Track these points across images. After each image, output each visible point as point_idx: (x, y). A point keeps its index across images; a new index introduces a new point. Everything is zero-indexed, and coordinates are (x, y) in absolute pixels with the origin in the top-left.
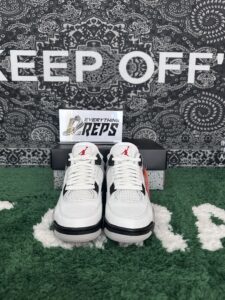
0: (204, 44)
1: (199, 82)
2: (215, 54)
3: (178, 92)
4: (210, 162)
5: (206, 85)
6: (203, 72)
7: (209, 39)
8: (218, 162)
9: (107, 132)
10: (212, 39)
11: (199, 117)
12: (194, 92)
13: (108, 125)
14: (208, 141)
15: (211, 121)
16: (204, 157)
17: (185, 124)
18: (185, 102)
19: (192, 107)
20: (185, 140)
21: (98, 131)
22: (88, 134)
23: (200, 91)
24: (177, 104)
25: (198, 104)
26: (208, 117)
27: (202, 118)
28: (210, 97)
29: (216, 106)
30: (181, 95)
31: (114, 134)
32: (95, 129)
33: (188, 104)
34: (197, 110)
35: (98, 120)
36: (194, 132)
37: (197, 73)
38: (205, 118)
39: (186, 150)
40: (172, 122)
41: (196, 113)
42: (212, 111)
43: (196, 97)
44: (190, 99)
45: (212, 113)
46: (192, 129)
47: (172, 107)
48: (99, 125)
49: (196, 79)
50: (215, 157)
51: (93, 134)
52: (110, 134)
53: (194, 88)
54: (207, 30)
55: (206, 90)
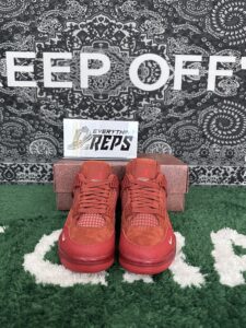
0: (226, 46)
1: (221, 89)
2: (239, 57)
3: (196, 100)
4: (232, 180)
5: (228, 92)
6: (225, 78)
7: (232, 41)
8: (241, 180)
9: (120, 146)
10: (236, 40)
11: (220, 129)
12: (214, 100)
13: (120, 137)
14: (230, 156)
15: (234, 134)
16: (226, 174)
17: (204, 136)
18: (204, 112)
19: (212, 117)
20: (204, 155)
21: (109, 144)
22: (97, 149)
23: (221, 99)
24: (195, 114)
25: (219, 114)
26: (230, 129)
27: (223, 130)
28: (233, 106)
29: (239, 116)
30: (199, 104)
31: (127, 149)
32: (105, 142)
33: (208, 114)
34: (218, 121)
35: (109, 132)
36: (214, 146)
37: (218, 79)
38: (227, 130)
39: (205, 166)
40: (189, 135)
41: (217, 124)
42: (235, 122)
43: (216, 106)
44: (210, 108)
45: (235, 125)
46: (212, 143)
47: (189, 118)
48: (110, 137)
49: (217, 86)
50: (238, 174)
52: (123, 148)
53: (214, 96)
54: (230, 30)
55: (229, 98)
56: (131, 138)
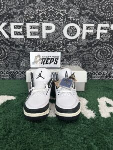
0: (105, 20)
1: (102, 39)
2: (111, 25)
3: (92, 43)
4: (107, 77)
5: (105, 40)
6: (104, 34)
8: (110, 77)
9: (53, 63)
10: (109, 17)
12: (100, 43)
13: (53, 59)
14: (106, 67)
15: (108, 58)
16: (104, 75)
17: (95, 59)
18: (95, 49)
19: (99, 51)
20: (95, 67)
21: (49, 62)
22: (44, 64)
23: (102, 43)
24: (91, 49)
25: (101, 49)
26: (106, 56)
27: (103, 56)
28: (107, 46)
29: (110, 50)
30: (93, 45)
31: (56, 64)
32: (47, 61)
33: (97, 50)
34: (101, 52)
35: (48, 57)
36: (99, 63)
37: (101, 34)
38: (105, 56)
39: (95, 72)
40: (89, 58)
41: (100, 54)
42: (108, 53)
43: (100, 46)
44: (98, 47)
45: (108, 54)
46: (98, 62)
47: (89, 51)
49: (101, 37)
50: (109, 75)
51: (46, 64)
53: (100, 41)
54: (107, 13)
55: (106, 43)
56: (58, 59)
